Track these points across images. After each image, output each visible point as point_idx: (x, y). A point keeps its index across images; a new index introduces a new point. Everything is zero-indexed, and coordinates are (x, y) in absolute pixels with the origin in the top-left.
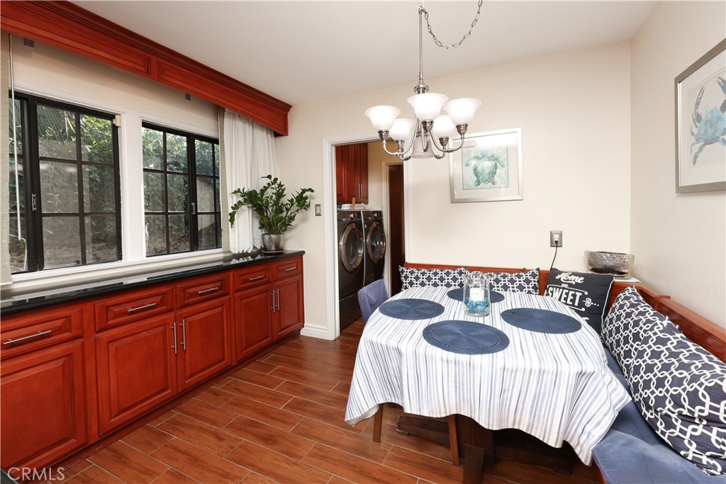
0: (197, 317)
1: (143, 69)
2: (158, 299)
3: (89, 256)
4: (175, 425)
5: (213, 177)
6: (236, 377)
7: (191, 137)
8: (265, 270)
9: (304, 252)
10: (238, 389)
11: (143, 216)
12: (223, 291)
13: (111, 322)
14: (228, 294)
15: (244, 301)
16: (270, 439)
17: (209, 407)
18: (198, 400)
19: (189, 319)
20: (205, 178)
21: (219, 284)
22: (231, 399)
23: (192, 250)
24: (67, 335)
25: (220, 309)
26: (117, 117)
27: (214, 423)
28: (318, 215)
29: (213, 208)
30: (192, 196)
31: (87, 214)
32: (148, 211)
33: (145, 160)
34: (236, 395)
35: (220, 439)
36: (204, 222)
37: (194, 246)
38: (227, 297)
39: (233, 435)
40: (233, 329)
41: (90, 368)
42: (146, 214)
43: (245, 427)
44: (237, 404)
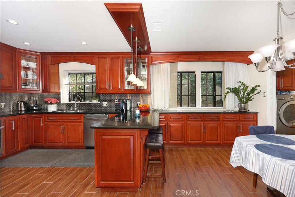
0: (209, 125)
1: (199, 59)
2: (199, 117)
3: (190, 105)
4: (201, 150)
5: (221, 84)
6: (222, 148)
7: (214, 73)
8: (236, 116)
9: (258, 113)
10: (220, 151)
11: (200, 96)
12: (218, 119)
13: (189, 120)
14: (220, 121)
15: (226, 125)
16: (219, 165)
17: (210, 151)
18: (209, 149)
19: (207, 125)
20: (219, 84)
21: (217, 117)
22: (216, 152)
23: (214, 107)
24: (182, 120)
25: (217, 125)
26: (195, 72)
27: (209, 154)
28: (265, 96)
29: (221, 94)
30: (214, 91)
31: (189, 96)
32: (202, 95)
33: (201, 81)
34: (218, 152)
35: (208, 158)
36: (218, 98)
37: (215, 106)
38: (220, 122)
39: (211, 159)
40: (221, 133)
41: (185, 128)
42: (201, 96)
43: (215, 159)
44: (218, 154)
